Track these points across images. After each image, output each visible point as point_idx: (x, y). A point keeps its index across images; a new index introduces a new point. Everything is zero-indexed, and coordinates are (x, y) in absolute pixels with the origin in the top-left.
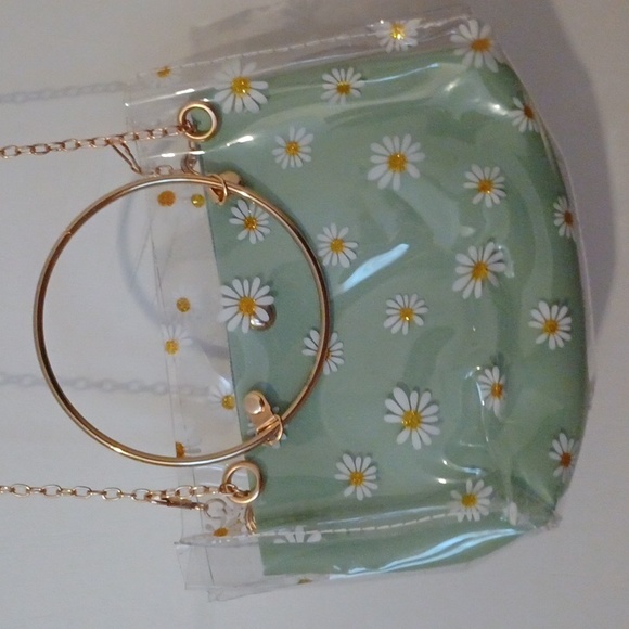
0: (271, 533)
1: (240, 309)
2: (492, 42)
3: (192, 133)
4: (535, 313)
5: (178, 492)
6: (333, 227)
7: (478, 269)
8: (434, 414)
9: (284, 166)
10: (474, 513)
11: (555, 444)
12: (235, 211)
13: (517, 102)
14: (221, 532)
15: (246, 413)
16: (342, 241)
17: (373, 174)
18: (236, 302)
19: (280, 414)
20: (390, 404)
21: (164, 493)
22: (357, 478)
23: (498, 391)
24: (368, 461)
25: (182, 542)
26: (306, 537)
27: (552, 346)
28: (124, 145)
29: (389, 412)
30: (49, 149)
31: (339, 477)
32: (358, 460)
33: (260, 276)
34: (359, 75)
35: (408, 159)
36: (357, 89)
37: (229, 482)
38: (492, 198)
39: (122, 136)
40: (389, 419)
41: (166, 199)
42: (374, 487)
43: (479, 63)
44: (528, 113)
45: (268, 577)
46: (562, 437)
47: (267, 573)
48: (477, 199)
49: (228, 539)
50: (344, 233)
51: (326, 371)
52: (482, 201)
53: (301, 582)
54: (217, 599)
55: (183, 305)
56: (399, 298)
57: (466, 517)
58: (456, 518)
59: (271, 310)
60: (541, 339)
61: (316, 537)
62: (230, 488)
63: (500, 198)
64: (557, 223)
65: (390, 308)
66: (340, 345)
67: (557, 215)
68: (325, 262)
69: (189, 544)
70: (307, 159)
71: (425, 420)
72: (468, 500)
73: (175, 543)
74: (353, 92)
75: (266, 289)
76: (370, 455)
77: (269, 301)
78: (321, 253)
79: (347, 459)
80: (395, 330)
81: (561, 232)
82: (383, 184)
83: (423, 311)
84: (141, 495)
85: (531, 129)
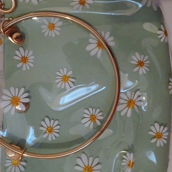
1: (12, 103)
4: (152, 128)
6: (65, 70)
7: (130, 102)
8: (98, 169)
9: (46, 34)
12: (17, 53)
13: (162, 27)
15: (6, 155)
16: (68, 77)
17: (89, 48)
18: (10, 99)
20: (79, 161)
27: (158, 145)
33: (24, 87)
36: (88, 4)
40: (77, 168)
44: (166, 33)
48: (136, 69)
50: (70, 73)
52: (138, 71)
56: (91, 109)
59: (27, 105)
60: (154, 141)
63: (146, 71)
64: (170, 87)
65: (86, 113)
66: (58, 127)
67: (170, 84)
70: (58, 33)
74: (86, 5)
75: (26, 95)
77: (27, 100)
78: (56, 81)
80: (86, 125)
81: (171, 92)
82: (93, 53)
83: (101, 118)
85: (166, 41)
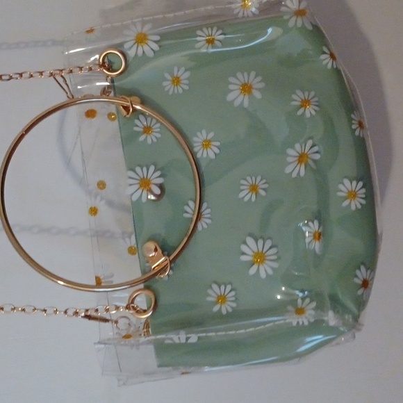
0: (163, 336)
1: (141, 186)
2: (307, 11)
3: (108, 70)
4: (341, 187)
5: (97, 310)
6: (204, 132)
7: (302, 158)
8: (274, 254)
9: (171, 93)
10: (304, 320)
11: (358, 272)
12: (137, 122)
13: (325, 49)
14: (127, 337)
15: (144, 256)
16: (210, 141)
17: (230, 97)
18: (137, 182)
19: (169, 255)
20: (244, 248)
21: (87, 310)
22: (222, 299)
23: (318, 236)
24: (229, 288)
25: (100, 343)
26: (187, 339)
27: (353, 207)
28: (62, 76)
29: (244, 254)
30: (11, 78)
31: (210, 299)
32: (223, 287)
33: (154, 164)
34: (220, 32)
35: (254, 87)
36: (218, 40)
37: (132, 302)
38: (310, 111)
39: (62, 71)
40: (244, 258)
41: (91, 114)
42: (234, 305)
43: (299, 24)
44: (332, 56)
45: (160, 368)
46: (363, 268)
47: (160, 366)
48: (300, 112)
49: (132, 340)
50: (211, 135)
51: (199, 227)
52: (303, 114)
53: (183, 373)
54: (124, 384)
55: (102, 185)
56: (249, 178)
57: (298, 323)
58: (291, 323)
59: (161, 187)
60: (346, 203)
61: (194, 339)
62: (133, 307)
63: (315, 111)
64: (354, 127)
65: (243, 185)
66: (209, 211)
67: (353, 122)
68: (199, 155)
69: (105, 344)
70: (186, 87)
71: (268, 258)
72: (300, 311)
73: (95, 344)
74: (216, 42)
75: (158, 173)
76: (230, 283)
77: (160, 181)
78: (196, 150)
79: (215, 287)
80: (246, 199)
81: (357, 133)
82: (237, 103)
83: (266, 186)
84: (70, 312)
85: (335, 67)
